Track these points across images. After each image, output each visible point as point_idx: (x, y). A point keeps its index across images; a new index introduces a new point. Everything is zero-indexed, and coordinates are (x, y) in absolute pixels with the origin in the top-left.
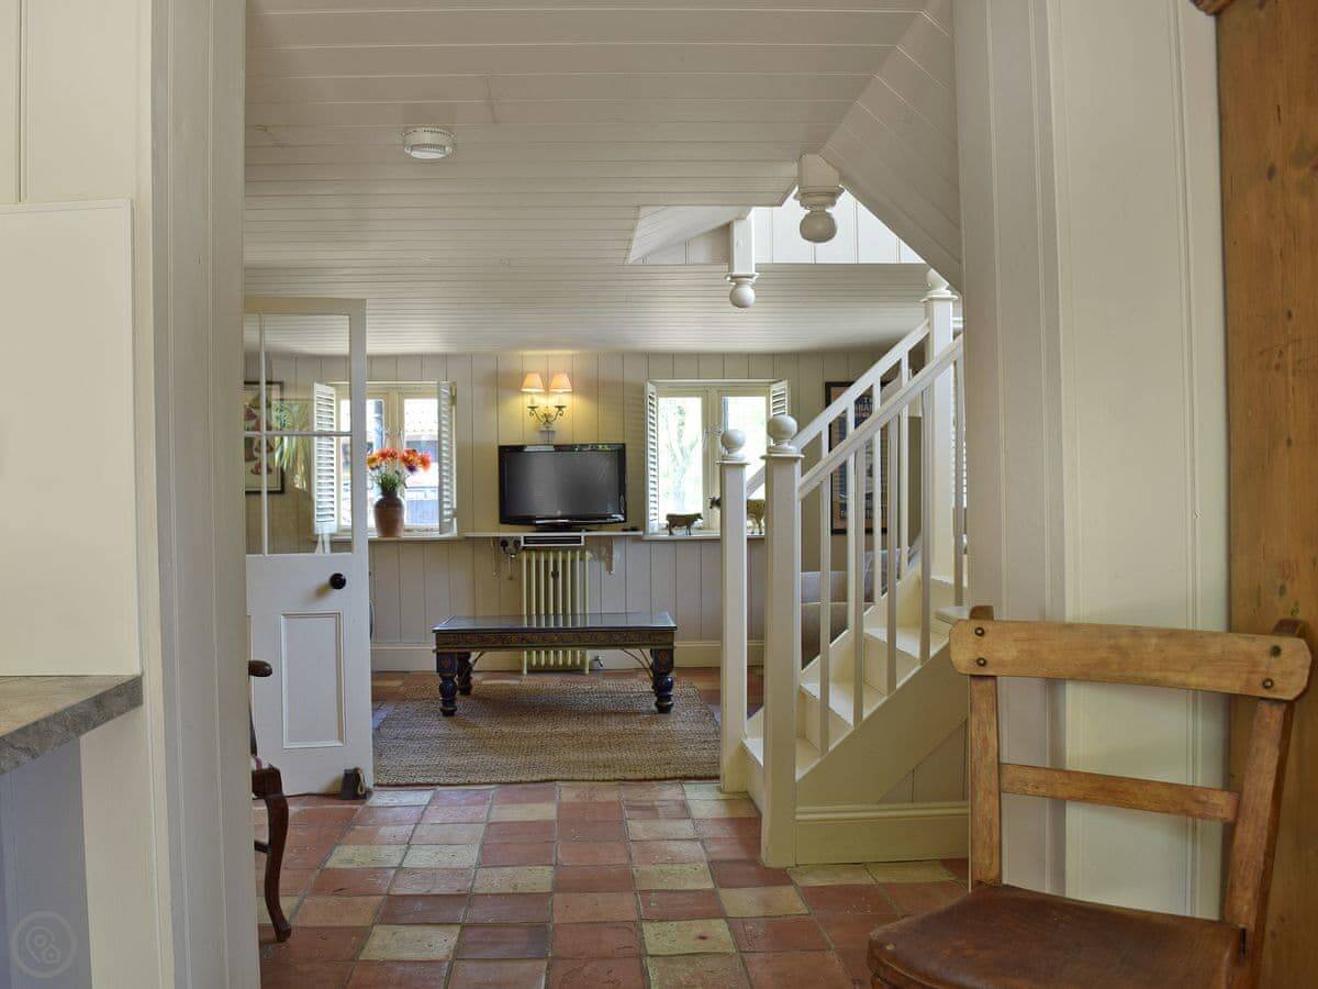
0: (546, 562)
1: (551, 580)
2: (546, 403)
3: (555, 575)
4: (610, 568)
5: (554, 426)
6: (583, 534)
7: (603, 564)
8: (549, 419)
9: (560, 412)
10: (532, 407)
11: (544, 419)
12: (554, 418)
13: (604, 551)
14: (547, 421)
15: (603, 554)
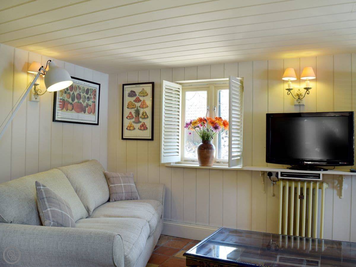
0: (296, 189)
1: (299, 200)
2: (298, 88)
3: (301, 197)
4: (340, 195)
5: (304, 102)
6: (321, 173)
7: (335, 192)
8: (301, 97)
9: (308, 92)
10: (289, 90)
11: (297, 98)
12: (303, 96)
13: (336, 182)
14: (299, 98)
15: (335, 184)
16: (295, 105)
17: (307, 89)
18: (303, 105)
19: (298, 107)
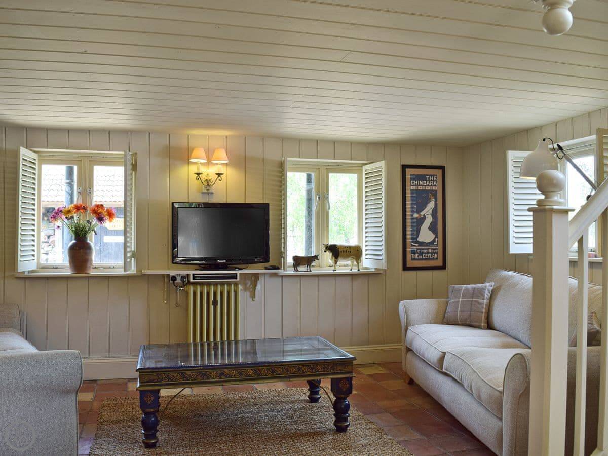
0: (208, 294)
1: (212, 307)
2: (209, 172)
3: (215, 303)
4: (253, 296)
5: (213, 189)
6: (238, 272)
8: (210, 183)
9: (219, 178)
10: (198, 174)
11: (205, 184)
12: (213, 183)
13: (249, 283)
14: (208, 185)
15: (248, 286)
16: (203, 193)
17: (219, 175)
18: (212, 193)
19: (206, 195)
